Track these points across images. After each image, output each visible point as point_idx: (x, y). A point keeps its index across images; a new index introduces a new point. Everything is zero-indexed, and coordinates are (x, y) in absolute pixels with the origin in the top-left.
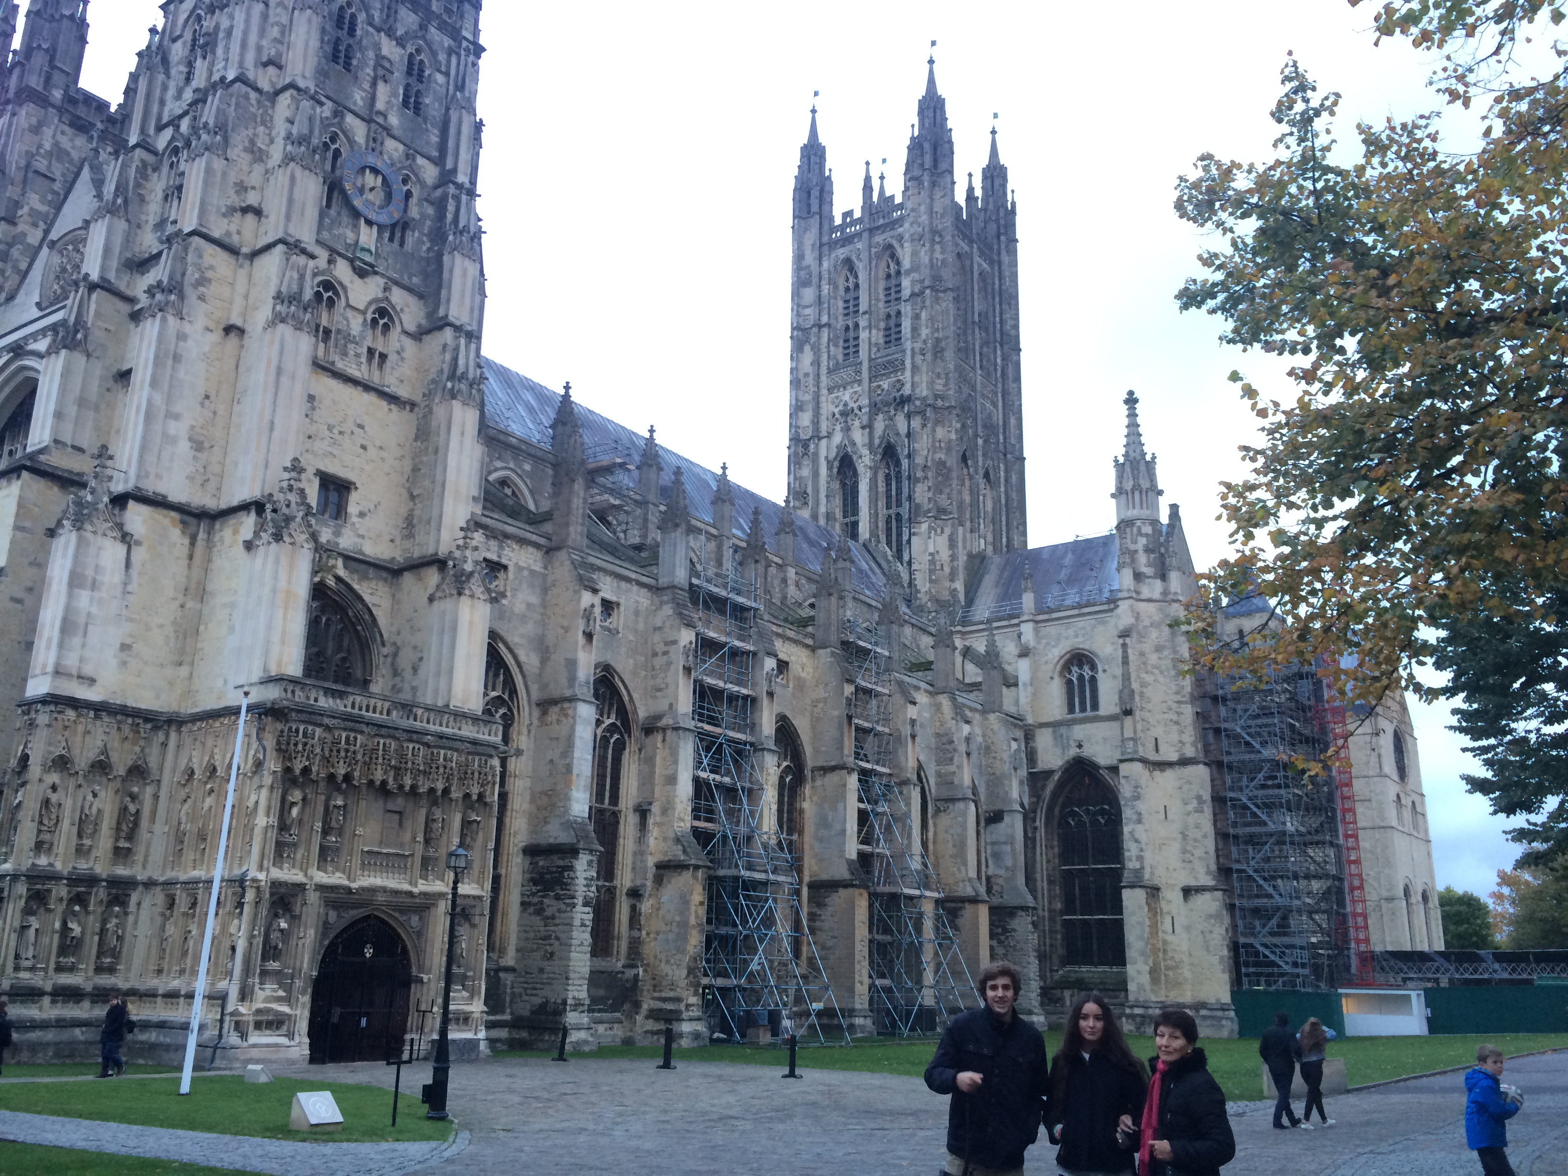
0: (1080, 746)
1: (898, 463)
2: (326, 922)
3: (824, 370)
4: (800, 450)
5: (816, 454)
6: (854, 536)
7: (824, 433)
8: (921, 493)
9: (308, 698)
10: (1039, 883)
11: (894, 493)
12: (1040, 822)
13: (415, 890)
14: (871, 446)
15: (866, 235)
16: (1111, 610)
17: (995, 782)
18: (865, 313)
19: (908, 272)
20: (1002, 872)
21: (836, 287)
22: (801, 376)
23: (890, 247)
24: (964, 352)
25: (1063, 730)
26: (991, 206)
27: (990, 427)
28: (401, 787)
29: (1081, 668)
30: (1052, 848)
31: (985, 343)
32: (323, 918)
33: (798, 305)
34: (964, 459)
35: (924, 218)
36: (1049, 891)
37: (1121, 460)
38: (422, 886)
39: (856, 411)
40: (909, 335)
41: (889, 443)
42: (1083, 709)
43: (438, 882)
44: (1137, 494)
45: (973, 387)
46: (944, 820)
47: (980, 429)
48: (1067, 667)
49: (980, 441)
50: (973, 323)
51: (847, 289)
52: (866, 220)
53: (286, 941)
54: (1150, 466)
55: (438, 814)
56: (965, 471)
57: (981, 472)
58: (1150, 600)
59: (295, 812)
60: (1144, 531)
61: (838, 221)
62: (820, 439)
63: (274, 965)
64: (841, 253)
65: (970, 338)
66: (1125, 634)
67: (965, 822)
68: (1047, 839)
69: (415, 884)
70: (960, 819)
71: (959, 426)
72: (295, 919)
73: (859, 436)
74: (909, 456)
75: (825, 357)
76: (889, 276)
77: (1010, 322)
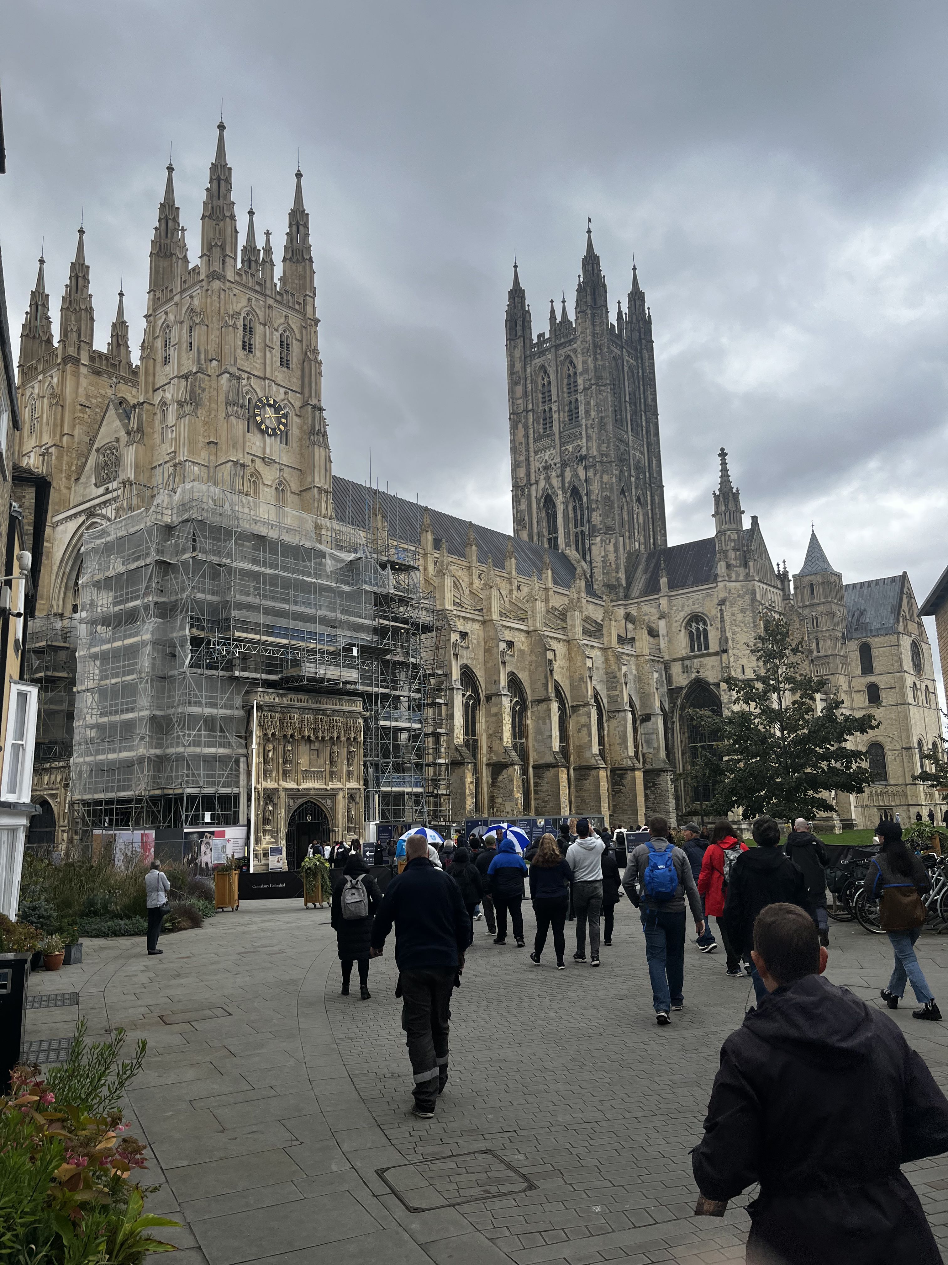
0: (698, 672)
1: (581, 499)
2: (289, 806)
3: (531, 440)
4: (520, 492)
5: (529, 495)
6: (556, 546)
7: (533, 481)
8: (596, 518)
9: (270, 698)
10: (676, 755)
11: (579, 518)
12: (676, 719)
13: (328, 788)
14: (563, 488)
15: (553, 350)
16: (715, 587)
17: (645, 697)
18: (555, 402)
19: (581, 374)
20: (651, 750)
21: (537, 386)
22: (517, 445)
23: (569, 356)
24: (619, 422)
25: (687, 662)
26: (634, 321)
27: (638, 468)
28: (317, 738)
29: (697, 624)
30: (684, 733)
31: (635, 413)
32: (287, 804)
33: (513, 399)
34: (623, 492)
35: (589, 338)
36: (683, 759)
37: (718, 493)
38: (331, 786)
39: (553, 466)
40: (584, 416)
41: (574, 486)
42: (700, 649)
43: (338, 783)
44: (727, 514)
45: (627, 444)
46: (614, 723)
47: (632, 471)
48: (689, 624)
49: (633, 479)
50: (625, 401)
51: (544, 385)
52: (553, 339)
53: (272, 816)
54: (736, 496)
55: (335, 749)
56: (624, 500)
57: (634, 498)
58: (736, 581)
59: (270, 754)
60: (732, 537)
61: (535, 341)
62: (531, 485)
63: (268, 827)
64: (538, 361)
65: (624, 413)
66: (722, 603)
67: (625, 724)
68: (680, 729)
69: (327, 784)
70: (622, 722)
71: (617, 472)
72: (275, 805)
73: (556, 482)
74: (587, 494)
75: (531, 431)
76: (569, 375)
77: (650, 397)
